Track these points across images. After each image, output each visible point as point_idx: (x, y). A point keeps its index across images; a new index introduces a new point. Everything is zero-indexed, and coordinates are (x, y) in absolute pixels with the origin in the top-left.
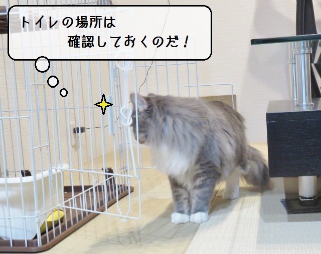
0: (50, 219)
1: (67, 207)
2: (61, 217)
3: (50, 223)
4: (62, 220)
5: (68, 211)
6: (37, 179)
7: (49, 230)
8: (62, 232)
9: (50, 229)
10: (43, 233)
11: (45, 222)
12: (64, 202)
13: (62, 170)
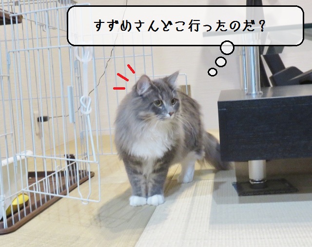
0: (15, 203)
1: (32, 191)
2: (26, 200)
3: (15, 207)
4: (27, 203)
5: (32, 195)
6: (3, 165)
7: (14, 213)
8: (27, 215)
9: (16, 212)
10: (9, 216)
11: (10, 206)
12: (28, 187)
13: (26, 157)
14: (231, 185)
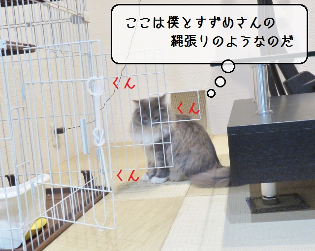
0: (34, 228)
2: (44, 224)
3: (34, 231)
4: (45, 227)
5: (50, 220)
7: (33, 238)
8: (46, 239)
9: (34, 236)
10: (28, 241)
11: (29, 231)
12: (46, 212)
13: (38, 184)
14: (245, 201)
